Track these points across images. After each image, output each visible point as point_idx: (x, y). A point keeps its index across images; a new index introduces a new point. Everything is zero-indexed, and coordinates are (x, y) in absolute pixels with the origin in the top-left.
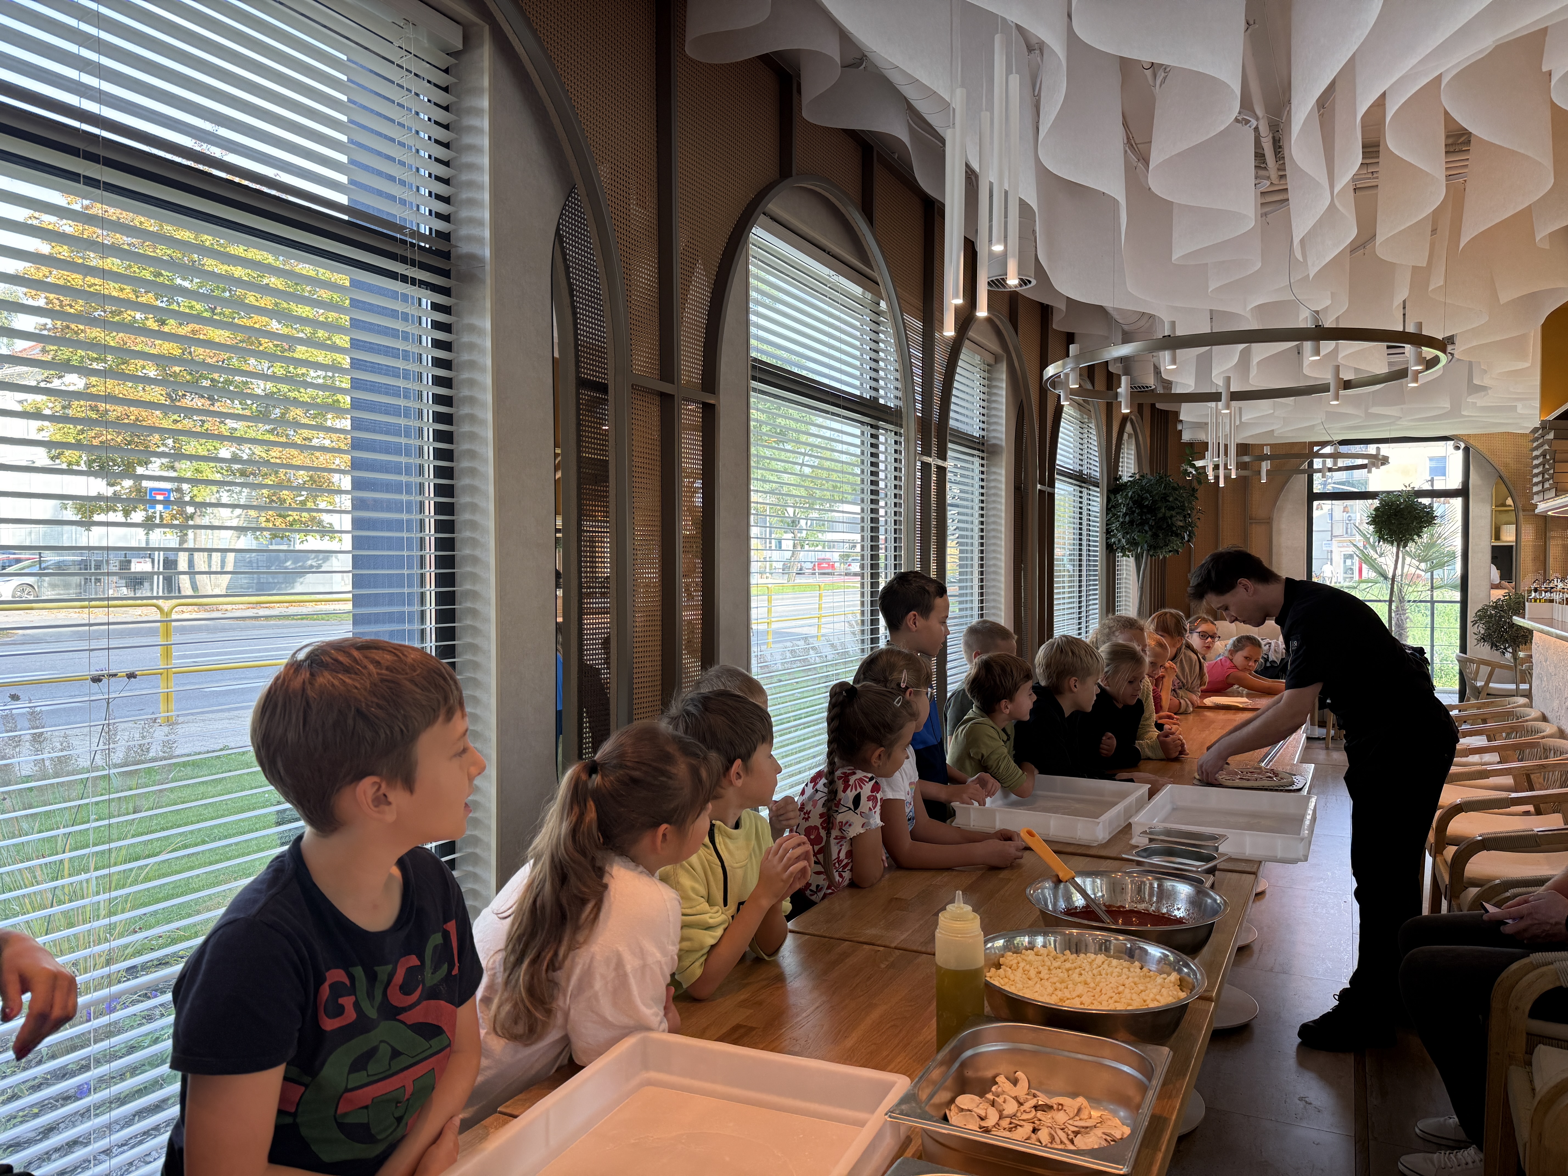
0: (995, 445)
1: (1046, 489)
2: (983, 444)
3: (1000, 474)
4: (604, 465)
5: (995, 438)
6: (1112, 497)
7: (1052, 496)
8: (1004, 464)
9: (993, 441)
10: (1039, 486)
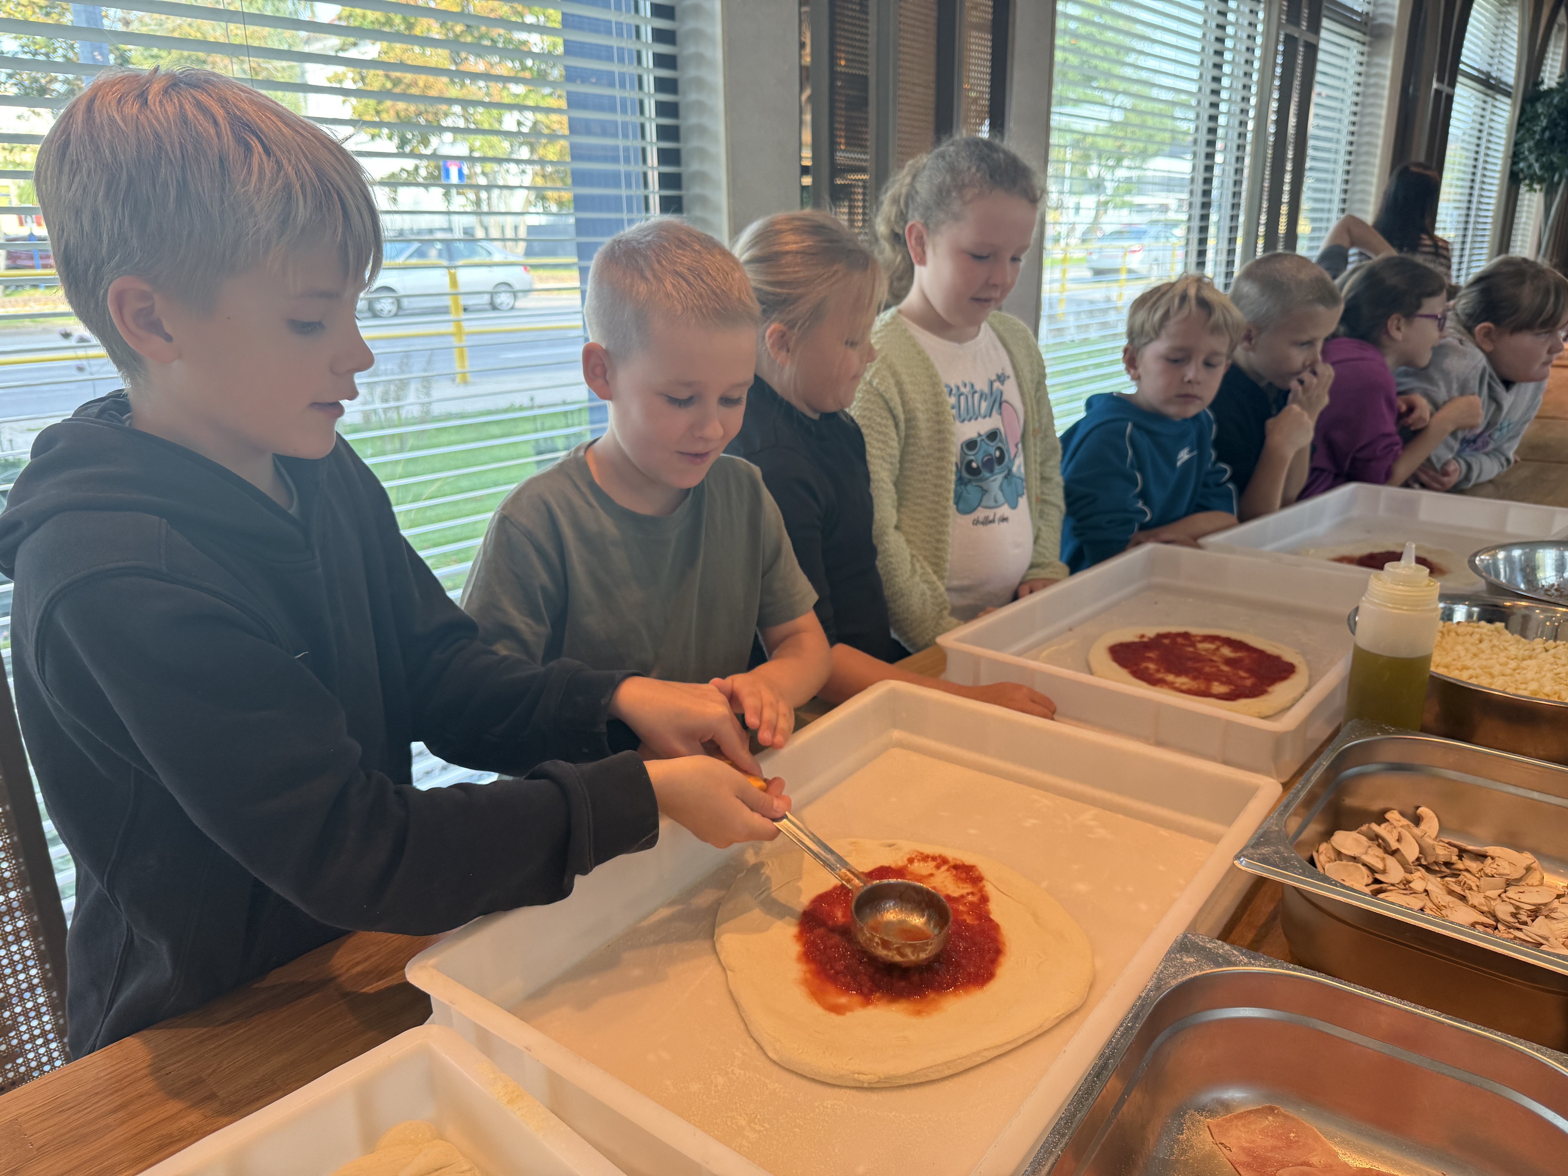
0: (1381, 26)
1: (1446, 89)
2: (1366, 24)
3: (1385, 66)
4: (862, 82)
5: (1383, 15)
6: (1528, 108)
7: (1450, 99)
8: (1391, 51)
9: (1381, 20)
10: (1435, 85)
